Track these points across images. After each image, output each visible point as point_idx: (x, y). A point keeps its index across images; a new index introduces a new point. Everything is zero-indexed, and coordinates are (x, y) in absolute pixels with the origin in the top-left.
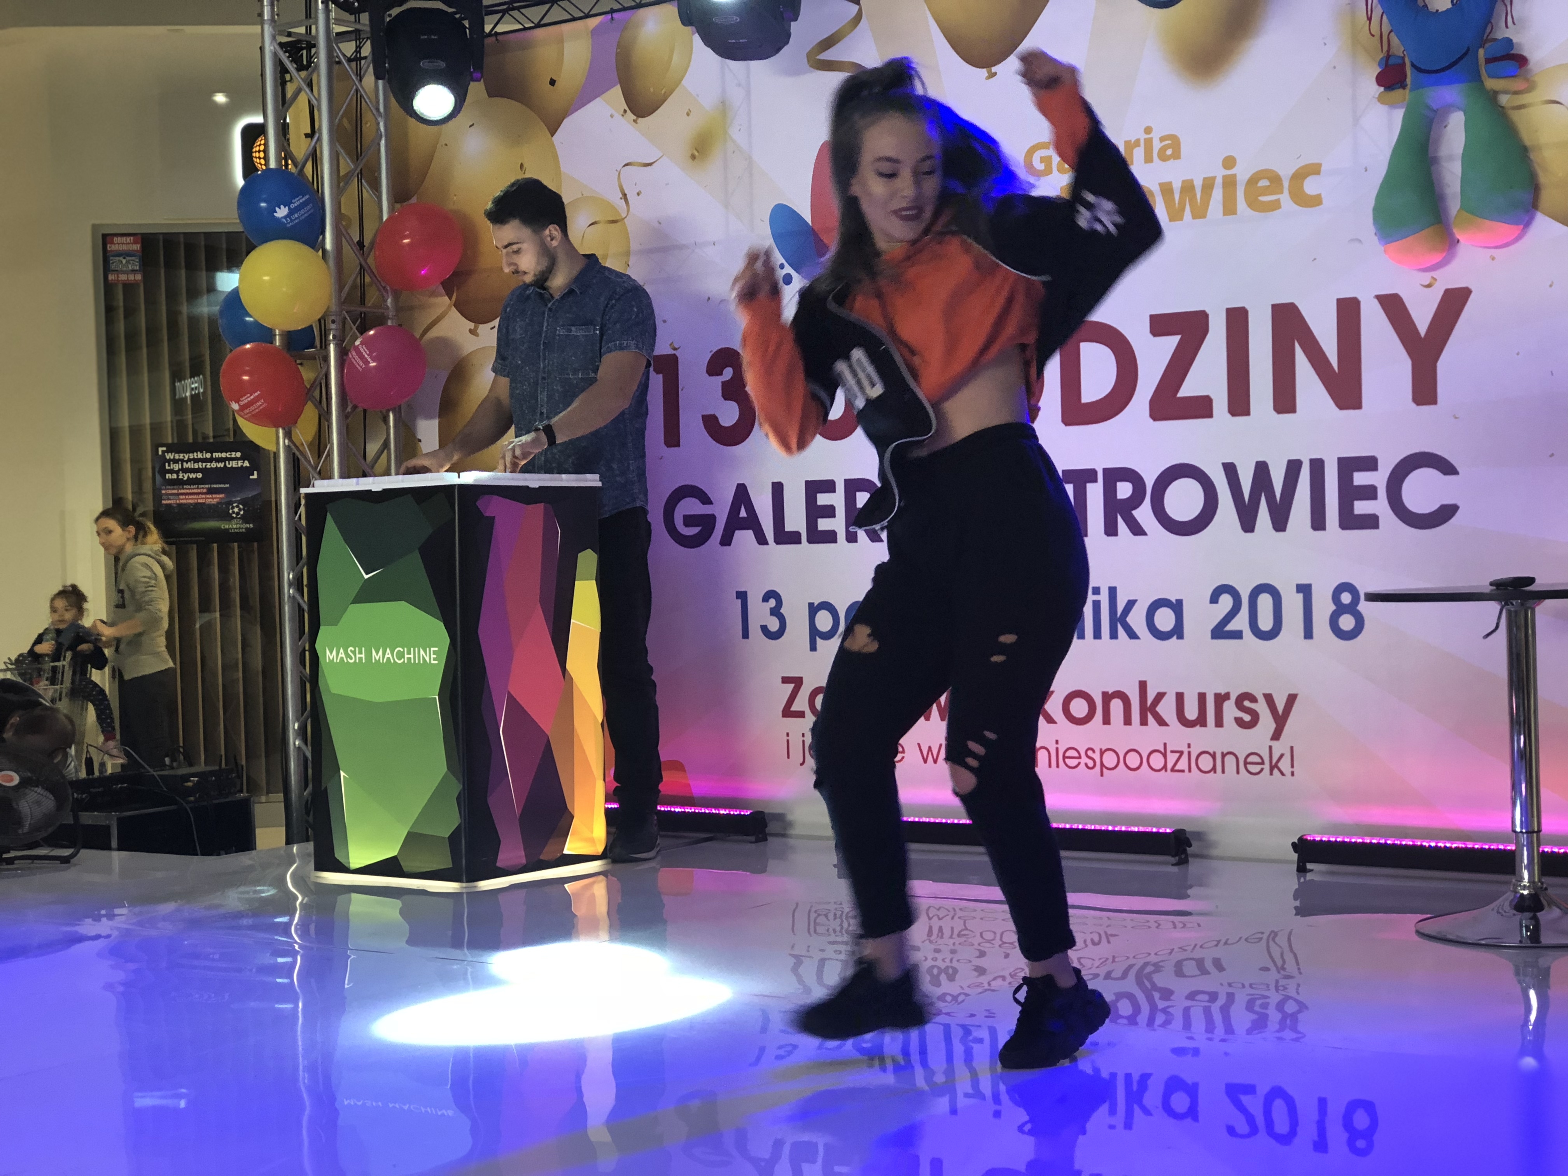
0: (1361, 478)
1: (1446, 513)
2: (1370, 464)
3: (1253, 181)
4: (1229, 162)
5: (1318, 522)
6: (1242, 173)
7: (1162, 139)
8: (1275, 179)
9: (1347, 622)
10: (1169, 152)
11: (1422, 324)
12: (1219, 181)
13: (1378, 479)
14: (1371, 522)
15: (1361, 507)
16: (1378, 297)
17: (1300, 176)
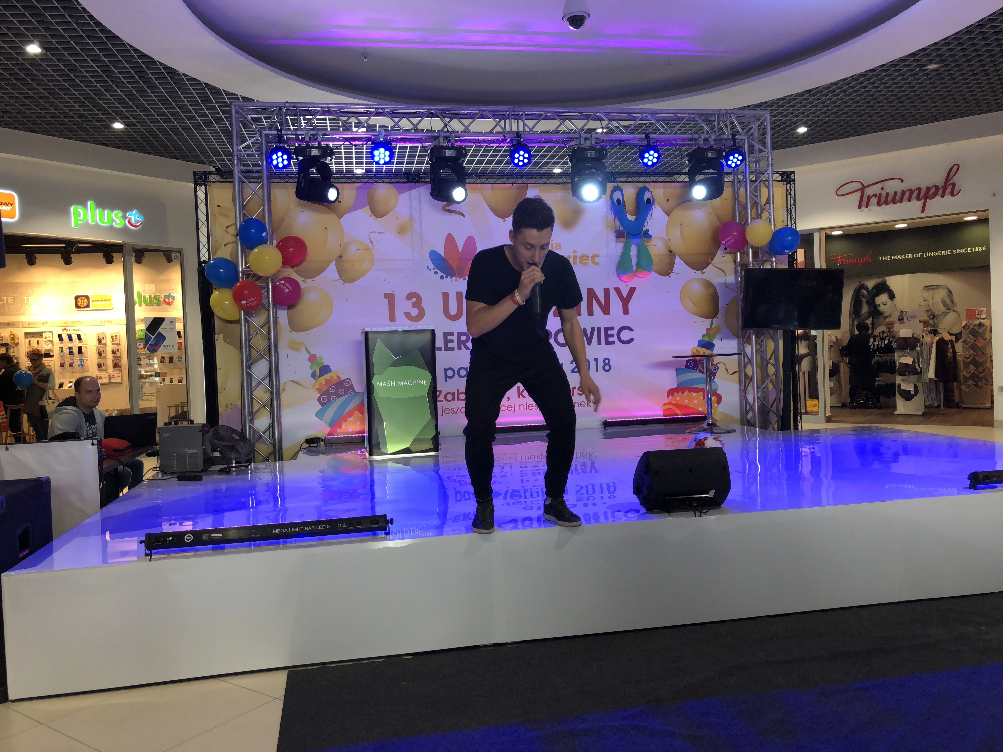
0: (610, 332)
1: (631, 340)
2: (612, 328)
3: (581, 257)
4: (575, 251)
5: (599, 343)
6: (579, 254)
7: (556, 244)
8: (587, 257)
9: (607, 367)
10: (558, 247)
11: (625, 295)
12: (572, 256)
13: (615, 332)
14: (613, 343)
15: (610, 339)
16: (614, 288)
17: (594, 256)
